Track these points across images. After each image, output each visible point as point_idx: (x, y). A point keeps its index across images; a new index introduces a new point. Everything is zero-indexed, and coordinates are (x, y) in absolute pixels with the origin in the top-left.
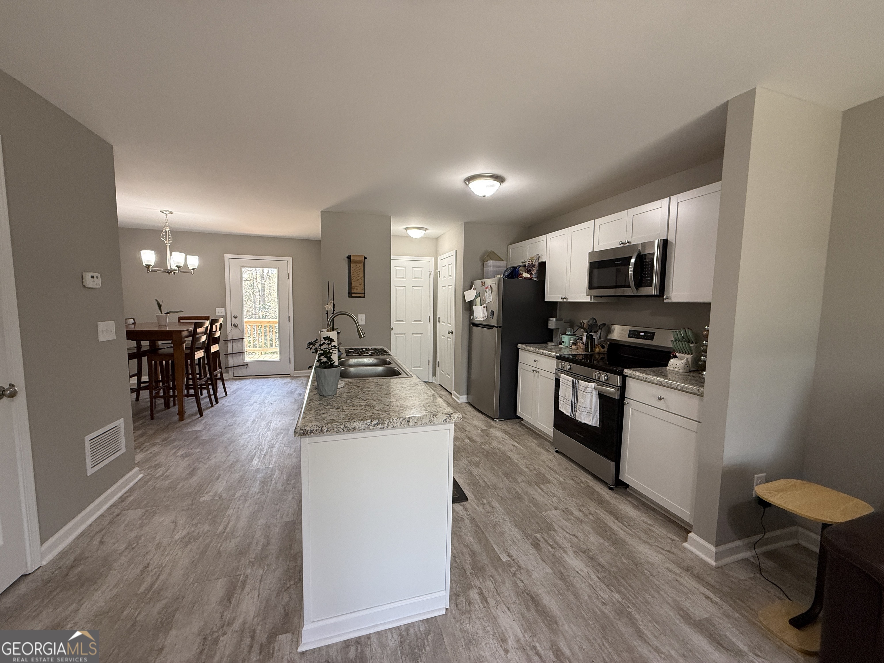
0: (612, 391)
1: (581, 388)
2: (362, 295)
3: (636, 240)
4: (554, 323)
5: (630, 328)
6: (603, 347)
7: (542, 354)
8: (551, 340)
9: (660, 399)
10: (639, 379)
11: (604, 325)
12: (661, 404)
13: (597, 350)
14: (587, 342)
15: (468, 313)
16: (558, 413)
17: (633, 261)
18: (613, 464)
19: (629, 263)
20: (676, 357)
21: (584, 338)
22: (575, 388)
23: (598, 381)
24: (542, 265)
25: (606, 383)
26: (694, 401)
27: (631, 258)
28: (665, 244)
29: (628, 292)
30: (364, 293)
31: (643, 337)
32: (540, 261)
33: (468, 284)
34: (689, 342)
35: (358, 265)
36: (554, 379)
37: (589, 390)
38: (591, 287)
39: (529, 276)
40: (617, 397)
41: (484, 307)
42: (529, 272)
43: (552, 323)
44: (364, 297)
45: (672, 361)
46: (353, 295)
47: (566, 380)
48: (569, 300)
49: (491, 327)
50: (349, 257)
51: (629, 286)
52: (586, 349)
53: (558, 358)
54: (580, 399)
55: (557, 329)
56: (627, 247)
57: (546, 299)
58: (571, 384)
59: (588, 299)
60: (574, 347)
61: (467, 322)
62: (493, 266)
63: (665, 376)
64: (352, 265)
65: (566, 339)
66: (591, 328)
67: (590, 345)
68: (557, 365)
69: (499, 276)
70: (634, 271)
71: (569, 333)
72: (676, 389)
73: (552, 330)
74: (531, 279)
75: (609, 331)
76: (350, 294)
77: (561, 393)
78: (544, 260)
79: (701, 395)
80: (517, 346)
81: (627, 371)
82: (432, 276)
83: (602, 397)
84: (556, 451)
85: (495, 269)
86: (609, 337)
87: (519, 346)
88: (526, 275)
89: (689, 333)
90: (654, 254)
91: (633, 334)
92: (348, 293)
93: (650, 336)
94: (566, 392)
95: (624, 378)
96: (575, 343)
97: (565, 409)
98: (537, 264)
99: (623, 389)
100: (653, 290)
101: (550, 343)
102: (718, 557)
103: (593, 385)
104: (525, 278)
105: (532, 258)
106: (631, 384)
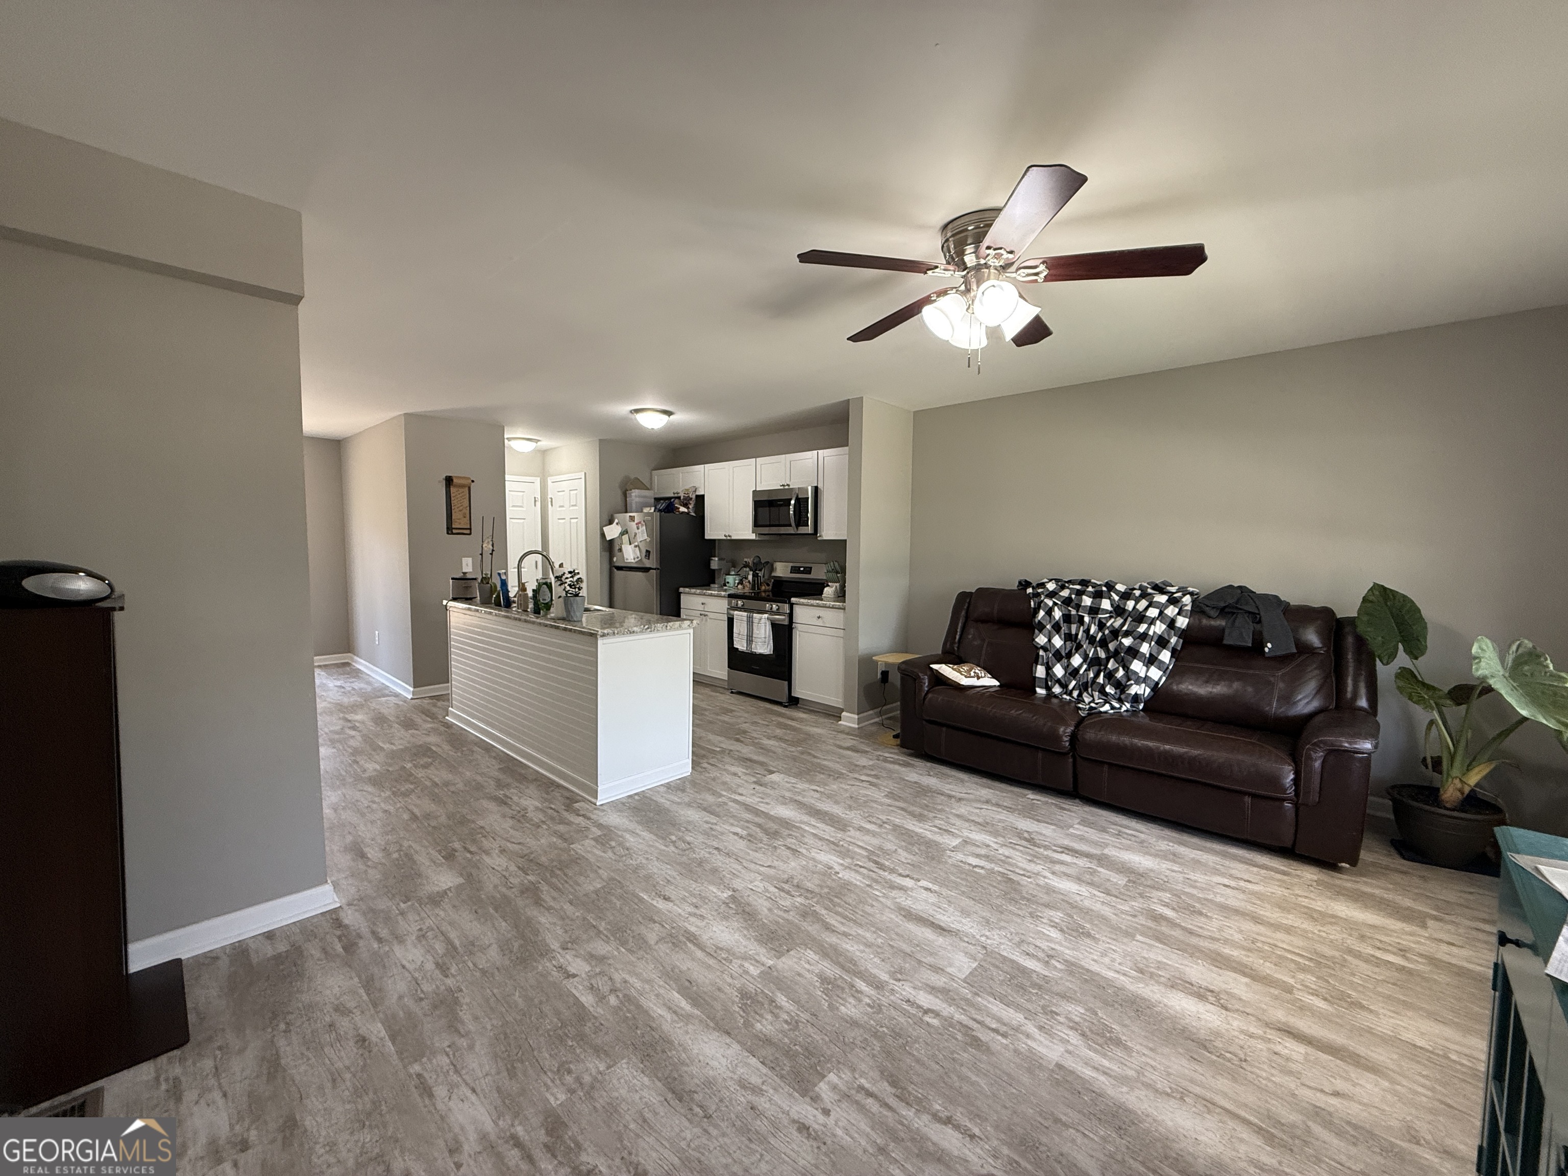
0: (782, 619)
1: (756, 621)
2: (468, 532)
3: (794, 485)
4: (716, 563)
5: (791, 564)
6: (768, 585)
7: (711, 595)
8: (714, 583)
9: (819, 617)
10: (803, 604)
11: (767, 563)
12: (820, 622)
13: (763, 588)
14: (754, 580)
15: (607, 554)
16: (732, 650)
17: (793, 502)
18: (786, 683)
19: (790, 504)
20: (828, 586)
21: (750, 577)
22: (750, 622)
23: (771, 612)
24: (701, 499)
25: (778, 613)
26: (840, 614)
27: (791, 500)
28: (816, 490)
29: (791, 530)
30: (470, 529)
31: (802, 572)
32: (698, 493)
33: (606, 518)
34: (837, 572)
35: (461, 490)
36: (726, 619)
37: (763, 621)
38: (756, 524)
39: (686, 510)
40: (786, 623)
41: (636, 546)
42: (685, 505)
43: (715, 564)
44: (470, 534)
45: (826, 589)
46: (454, 531)
47: (740, 617)
48: (733, 538)
49: (646, 570)
50: (449, 481)
51: (790, 525)
52: (753, 588)
53: (730, 596)
54: (755, 631)
55: (720, 569)
56: (788, 490)
57: (707, 537)
58: (745, 619)
59: (753, 537)
60: (740, 586)
61: (606, 566)
62: (639, 496)
63: (822, 600)
64: (453, 490)
65: (730, 579)
66: (756, 567)
67: (755, 584)
68: (729, 603)
69: (646, 510)
70: (794, 511)
71: (733, 573)
72: (829, 607)
73: (714, 570)
74: (688, 513)
75: (772, 569)
76: (450, 530)
77: (735, 630)
78: (702, 493)
79: (844, 609)
80: (678, 589)
81: (793, 600)
82: (539, 504)
83: (775, 626)
84: (732, 693)
85: (641, 500)
86: (773, 574)
87: (681, 590)
88: (682, 509)
89: (836, 564)
90: (808, 498)
91: (795, 570)
92: (448, 528)
93: (808, 571)
94: (740, 628)
95: (792, 606)
96: (741, 582)
97: (740, 645)
98: (694, 497)
99: (791, 615)
100: (809, 529)
101: (712, 585)
102: (860, 721)
103: (766, 616)
104: (683, 513)
105: (687, 490)
106: (797, 609)
